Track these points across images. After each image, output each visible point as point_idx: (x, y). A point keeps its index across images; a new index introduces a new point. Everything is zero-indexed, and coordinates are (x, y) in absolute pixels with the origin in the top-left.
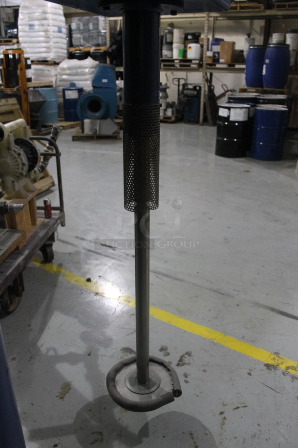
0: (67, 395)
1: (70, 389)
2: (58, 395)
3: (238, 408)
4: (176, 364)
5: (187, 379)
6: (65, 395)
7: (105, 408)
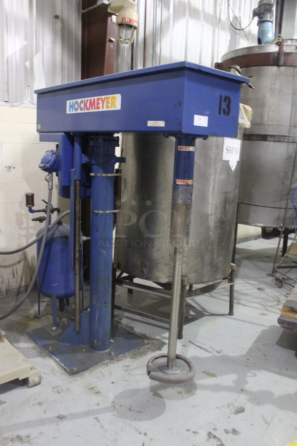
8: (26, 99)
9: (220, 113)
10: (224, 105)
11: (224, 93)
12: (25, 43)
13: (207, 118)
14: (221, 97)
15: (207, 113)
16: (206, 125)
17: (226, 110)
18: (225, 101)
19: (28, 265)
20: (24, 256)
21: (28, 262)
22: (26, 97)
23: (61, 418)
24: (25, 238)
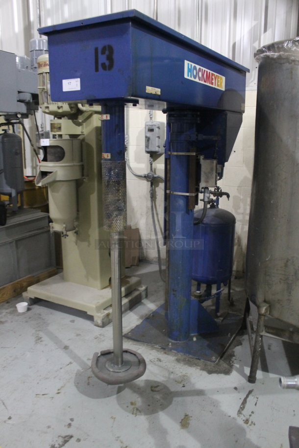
0: (183, 418)
1: (181, 422)
2: (191, 418)
3: (43, 395)
4: (72, 438)
5: (70, 422)
6: (185, 418)
7: (149, 405)
8: (252, 82)
9: (97, 70)
10: (103, 59)
11: (100, 44)
12: (254, 23)
13: (79, 80)
14: (96, 49)
15: (79, 74)
16: (78, 88)
17: (107, 63)
18: (103, 53)
19: (242, 251)
20: (238, 241)
21: (241, 248)
22: (252, 79)
23: (66, 348)
24: (241, 223)
